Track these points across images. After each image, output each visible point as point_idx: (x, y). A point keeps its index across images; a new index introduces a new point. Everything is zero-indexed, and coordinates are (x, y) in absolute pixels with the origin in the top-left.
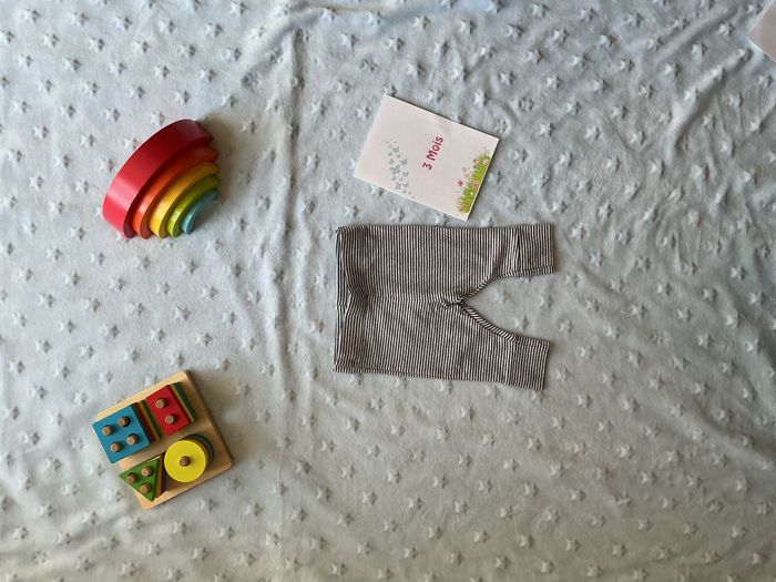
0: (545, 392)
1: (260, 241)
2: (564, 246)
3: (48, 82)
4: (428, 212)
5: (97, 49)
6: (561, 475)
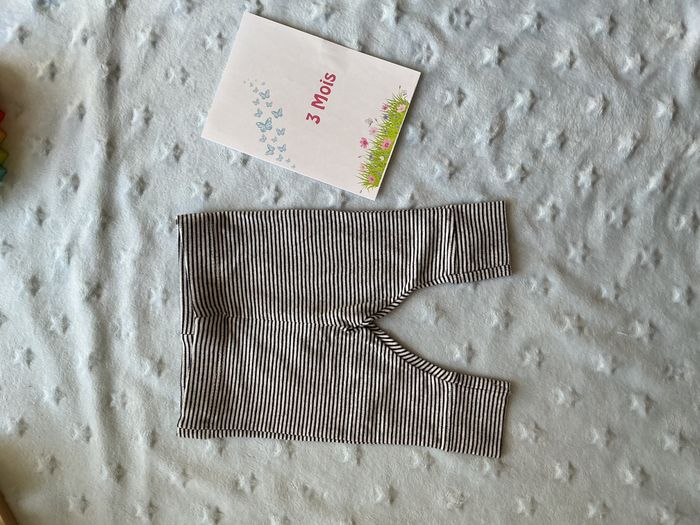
0: (504, 460)
1: (64, 240)
2: (526, 234)
4: (317, 187)
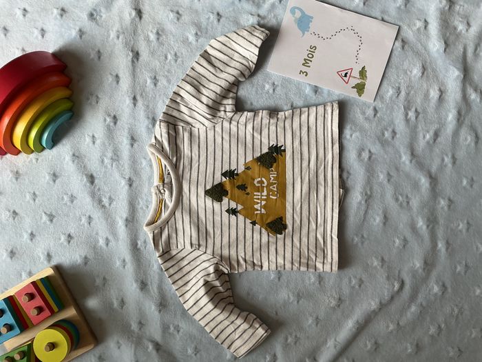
6: (376, 349)
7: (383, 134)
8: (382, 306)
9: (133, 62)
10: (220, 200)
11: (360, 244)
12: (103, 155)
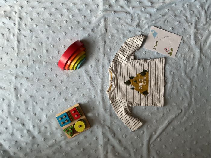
1: (96, 71)
3: (42, 31)
5: (54, 23)
6: (174, 130)
7: (177, 67)
8: (176, 117)
9: (104, 44)
10: (129, 85)
11: (170, 99)
12: (94, 71)
